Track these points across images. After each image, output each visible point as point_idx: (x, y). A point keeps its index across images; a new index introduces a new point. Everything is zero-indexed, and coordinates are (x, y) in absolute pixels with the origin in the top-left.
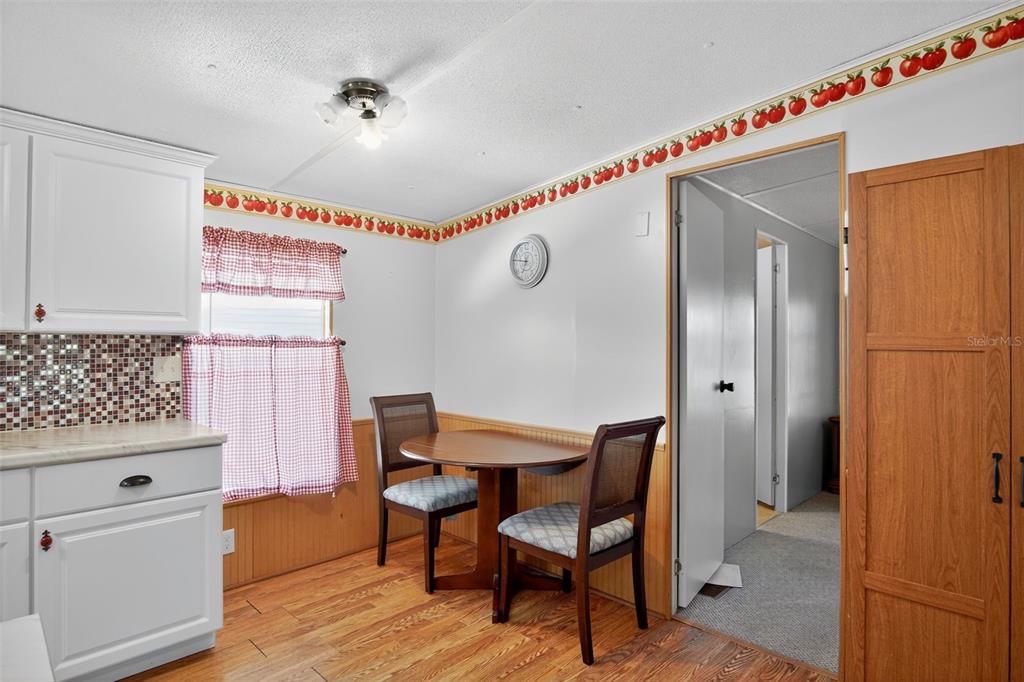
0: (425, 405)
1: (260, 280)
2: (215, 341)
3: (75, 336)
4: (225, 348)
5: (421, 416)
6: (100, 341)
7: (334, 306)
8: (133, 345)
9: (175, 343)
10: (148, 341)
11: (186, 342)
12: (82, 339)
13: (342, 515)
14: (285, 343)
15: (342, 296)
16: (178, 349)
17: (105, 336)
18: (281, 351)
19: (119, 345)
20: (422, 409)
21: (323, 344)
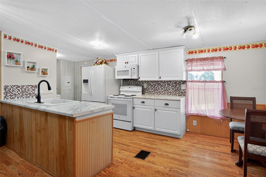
0: (252, 101)
1: (201, 68)
2: (192, 81)
3: (169, 81)
4: (194, 83)
5: (251, 105)
6: (173, 82)
7: (223, 72)
8: (178, 82)
9: (184, 82)
10: (180, 82)
11: (186, 82)
12: (170, 81)
13: (226, 127)
14: (208, 82)
15: (225, 69)
16: (185, 83)
17: (173, 81)
18: (207, 84)
19: (176, 82)
20: (251, 102)
21: (218, 82)
